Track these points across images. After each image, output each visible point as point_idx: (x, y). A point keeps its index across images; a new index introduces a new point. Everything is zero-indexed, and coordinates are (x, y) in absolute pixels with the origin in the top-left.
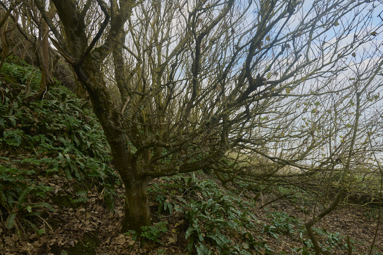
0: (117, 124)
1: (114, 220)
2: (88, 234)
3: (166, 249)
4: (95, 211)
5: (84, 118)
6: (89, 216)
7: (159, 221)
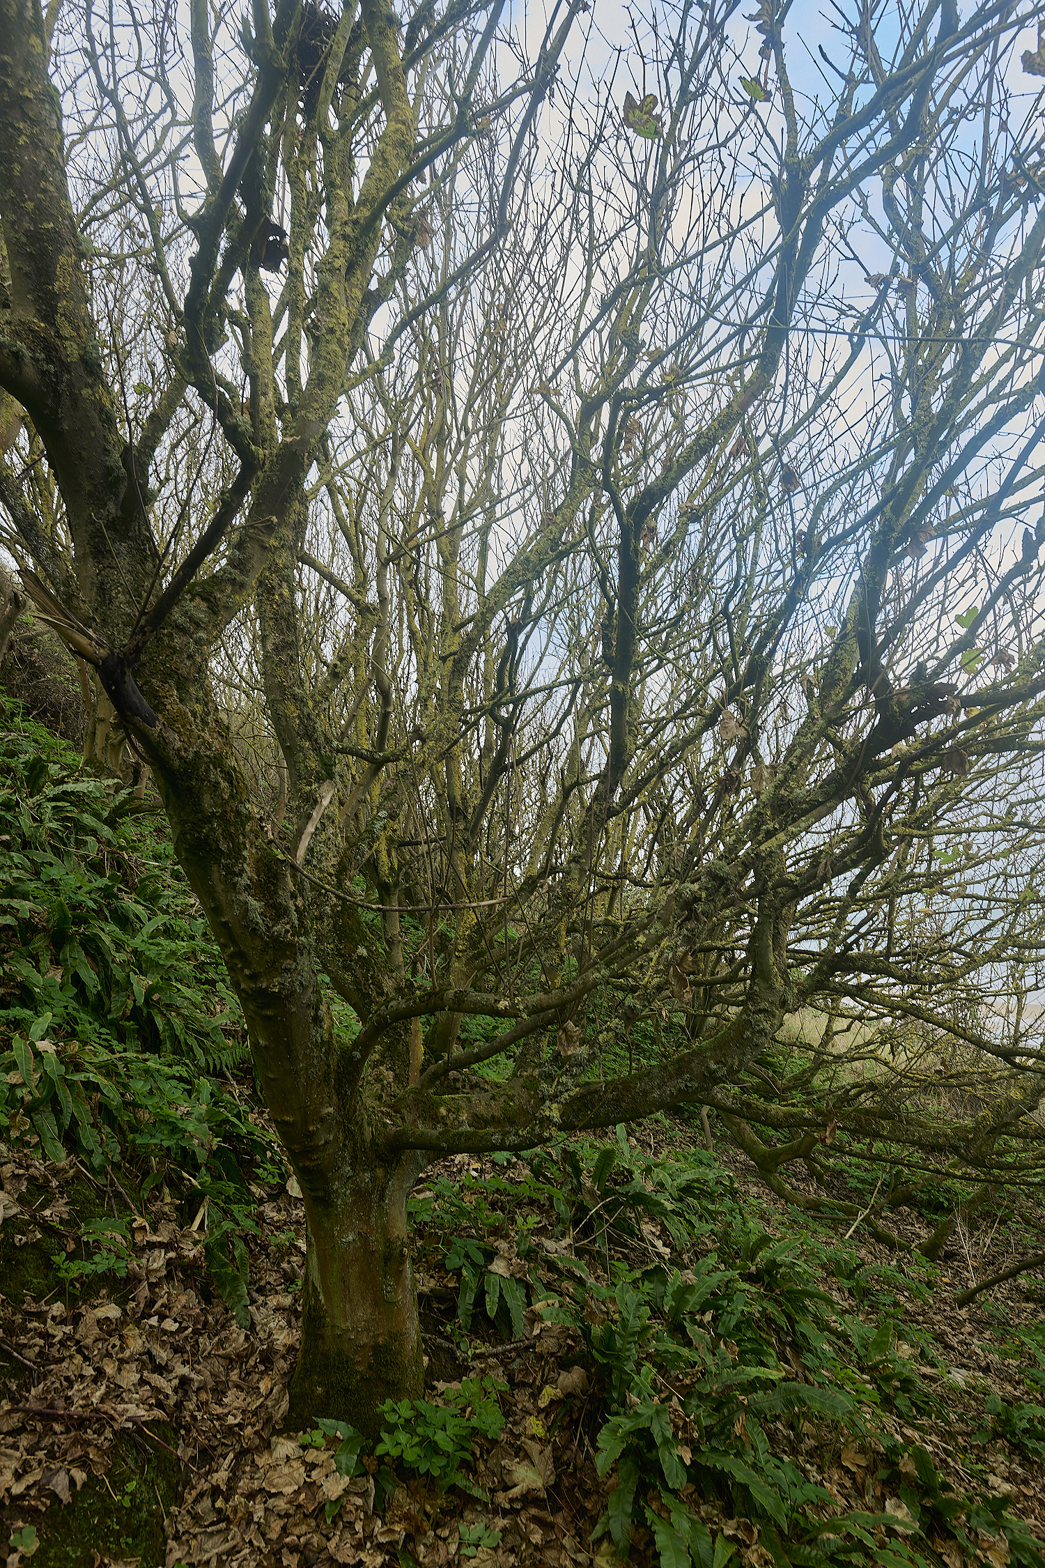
0: (278, 912)
1: (252, 1362)
2: (131, 1438)
3: (501, 1522)
4: (162, 1318)
5: (119, 864)
6: (136, 1344)
7: (460, 1370)
